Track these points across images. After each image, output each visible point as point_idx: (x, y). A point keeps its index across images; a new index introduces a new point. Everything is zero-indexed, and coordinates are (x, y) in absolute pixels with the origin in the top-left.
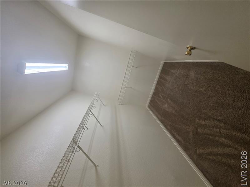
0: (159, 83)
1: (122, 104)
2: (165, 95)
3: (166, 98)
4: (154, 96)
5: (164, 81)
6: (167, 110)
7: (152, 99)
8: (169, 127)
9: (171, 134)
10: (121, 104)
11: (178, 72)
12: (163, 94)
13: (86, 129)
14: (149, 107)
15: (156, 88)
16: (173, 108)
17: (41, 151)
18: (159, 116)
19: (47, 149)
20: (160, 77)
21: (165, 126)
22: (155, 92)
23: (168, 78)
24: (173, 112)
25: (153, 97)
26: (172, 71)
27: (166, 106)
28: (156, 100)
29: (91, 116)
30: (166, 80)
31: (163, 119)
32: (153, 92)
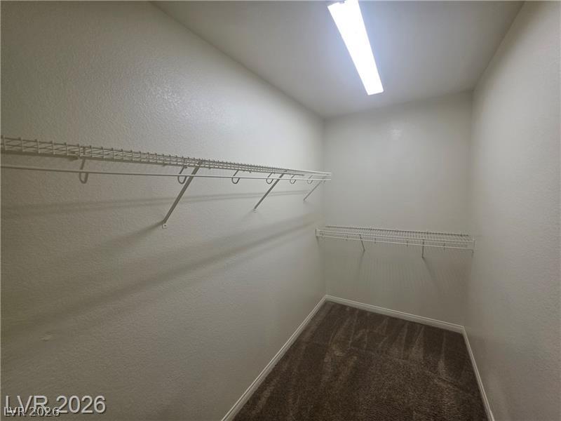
0: (395, 324)
1: (317, 237)
2: (365, 346)
3: (357, 349)
4: (357, 312)
5: (404, 338)
6: (327, 359)
7: (348, 309)
8: (285, 367)
9: (270, 375)
10: (318, 235)
11: (444, 385)
12: (366, 340)
13: (235, 180)
14: (326, 303)
15: (378, 318)
16: (336, 375)
17: (176, 104)
18: (308, 334)
19: (183, 114)
20: (413, 326)
21: (287, 356)
22: (368, 315)
23: (417, 352)
24: (326, 378)
25: (353, 310)
26: (441, 364)
27: (338, 353)
28: (348, 320)
29: (269, 181)
30: (409, 344)
31: (304, 348)
32: (367, 310)
